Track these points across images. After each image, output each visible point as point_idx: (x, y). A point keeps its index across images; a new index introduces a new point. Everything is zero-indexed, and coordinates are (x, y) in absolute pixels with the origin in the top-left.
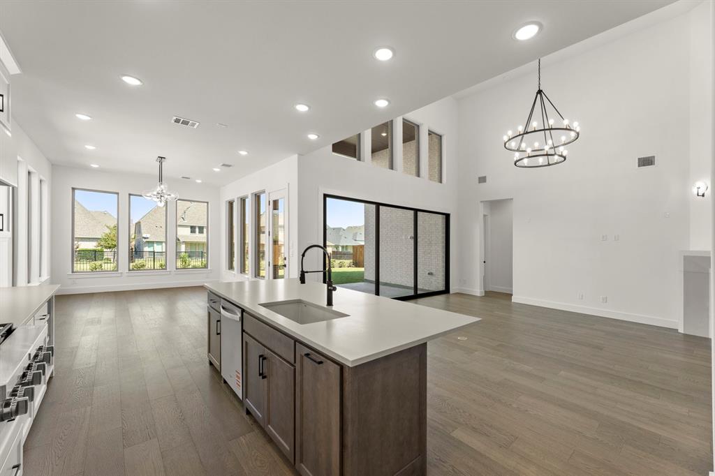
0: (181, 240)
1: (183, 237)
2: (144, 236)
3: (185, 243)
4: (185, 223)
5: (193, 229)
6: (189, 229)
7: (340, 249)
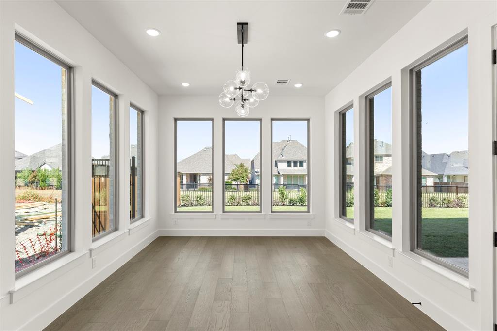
0: (281, 173)
1: (282, 170)
2: (256, 170)
3: (284, 176)
4: (284, 158)
5: (289, 163)
6: (286, 164)
7: (445, 180)
